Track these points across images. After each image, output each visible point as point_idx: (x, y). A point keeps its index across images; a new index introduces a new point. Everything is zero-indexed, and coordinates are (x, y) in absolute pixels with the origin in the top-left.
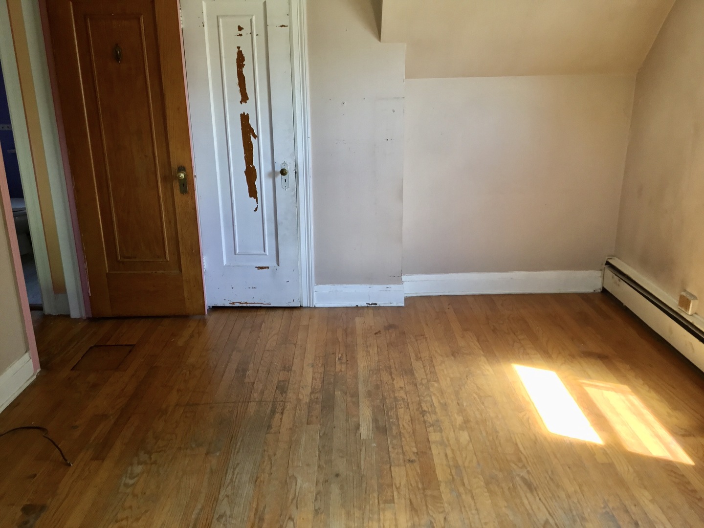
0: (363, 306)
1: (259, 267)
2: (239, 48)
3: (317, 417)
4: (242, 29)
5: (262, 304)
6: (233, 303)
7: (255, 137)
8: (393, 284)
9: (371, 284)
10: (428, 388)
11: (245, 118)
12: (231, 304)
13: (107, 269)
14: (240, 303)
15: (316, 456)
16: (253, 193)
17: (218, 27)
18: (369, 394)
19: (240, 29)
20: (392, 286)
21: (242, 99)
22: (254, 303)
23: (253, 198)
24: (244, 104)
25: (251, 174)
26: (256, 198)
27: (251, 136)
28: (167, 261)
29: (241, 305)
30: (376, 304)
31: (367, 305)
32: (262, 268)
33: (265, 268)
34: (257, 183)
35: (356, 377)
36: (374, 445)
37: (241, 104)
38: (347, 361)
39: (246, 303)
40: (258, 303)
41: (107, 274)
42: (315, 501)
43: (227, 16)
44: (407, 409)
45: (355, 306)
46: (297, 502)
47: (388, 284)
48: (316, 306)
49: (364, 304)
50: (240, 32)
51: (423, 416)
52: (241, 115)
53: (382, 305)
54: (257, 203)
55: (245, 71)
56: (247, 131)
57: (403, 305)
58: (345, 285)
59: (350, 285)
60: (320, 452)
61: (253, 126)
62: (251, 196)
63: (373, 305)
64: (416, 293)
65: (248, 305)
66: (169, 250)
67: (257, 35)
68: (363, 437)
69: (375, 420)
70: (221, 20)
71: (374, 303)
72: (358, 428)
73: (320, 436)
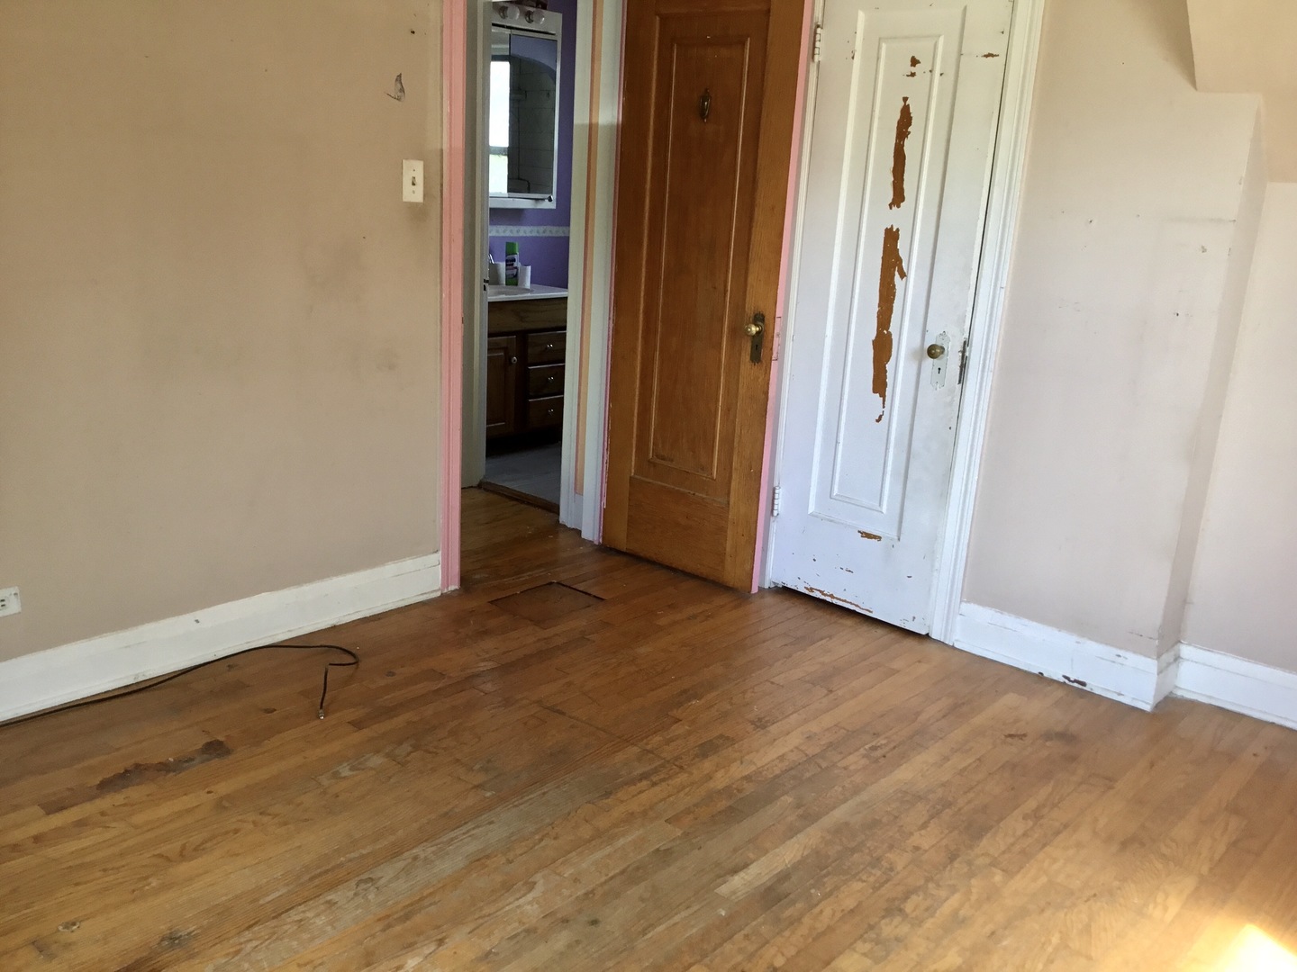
0: (1055, 678)
1: (865, 533)
2: (905, 99)
3: (696, 819)
4: (918, 62)
5: (857, 606)
6: (811, 590)
7: (903, 275)
8: (1135, 652)
9: (1083, 637)
10: (971, 875)
11: (891, 236)
12: (807, 588)
13: (633, 471)
14: (822, 592)
15: (607, 875)
16: (880, 385)
17: (878, 59)
18: (840, 830)
19: (914, 62)
20: (1130, 655)
21: (893, 199)
22: (845, 601)
23: (878, 395)
24: (895, 208)
25: (883, 347)
26: (883, 395)
27: (896, 273)
28: (712, 479)
29: (822, 597)
30: (1083, 684)
31: (1063, 680)
32: (868, 536)
33: (875, 537)
34: (889, 366)
35: (857, 790)
36: (723, 913)
37: (891, 208)
38: (884, 756)
39: (832, 596)
40: (851, 603)
41: (631, 477)
42: (509, 938)
43: (895, 38)
44: (873, 889)
45: (1036, 672)
46: (482, 924)
47: (1121, 648)
48: (956, 646)
49: (1057, 675)
50: (913, 70)
51: (883, 917)
52: (887, 230)
53: (1097, 692)
54: (884, 407)
55: (909, 145)
56: (892, 263)
57: (1148, 708)
58: (1025, 621)
59: (1035, 623)
60: (623, 872)
61: (903, 253)
62: (875, 391)
63: (1076, 685)
64: (1211, 697)
65: (835, 601)
66: (718, 459)
67: (941, 74)
68: (724, 890)
69: (784, 877)
70: (884, 46)
71: (1081, 680)
72: (735, 871)
73: (658, 850)
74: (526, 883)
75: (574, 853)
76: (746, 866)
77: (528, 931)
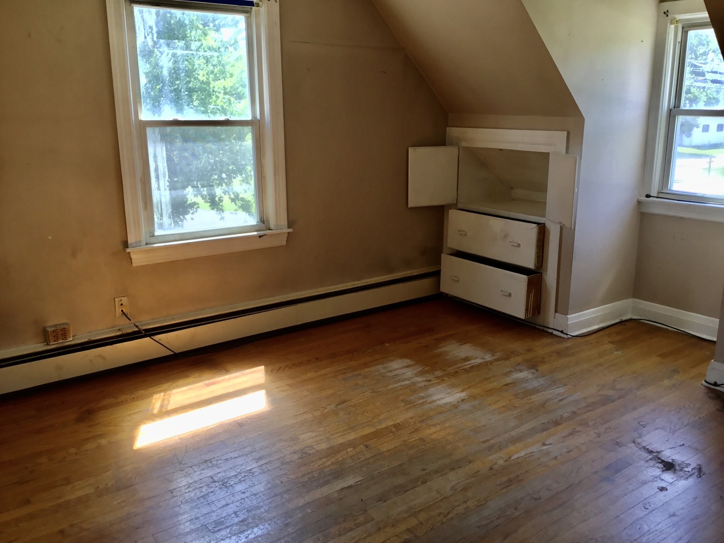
15: (414, 491)
36: (364, 469)
42: (462, 467)
72: (350, 487)
73: (385, 501)
74: (456, 490)
75: (431, 503)
76: (342, 489)
77: (454, 469)
